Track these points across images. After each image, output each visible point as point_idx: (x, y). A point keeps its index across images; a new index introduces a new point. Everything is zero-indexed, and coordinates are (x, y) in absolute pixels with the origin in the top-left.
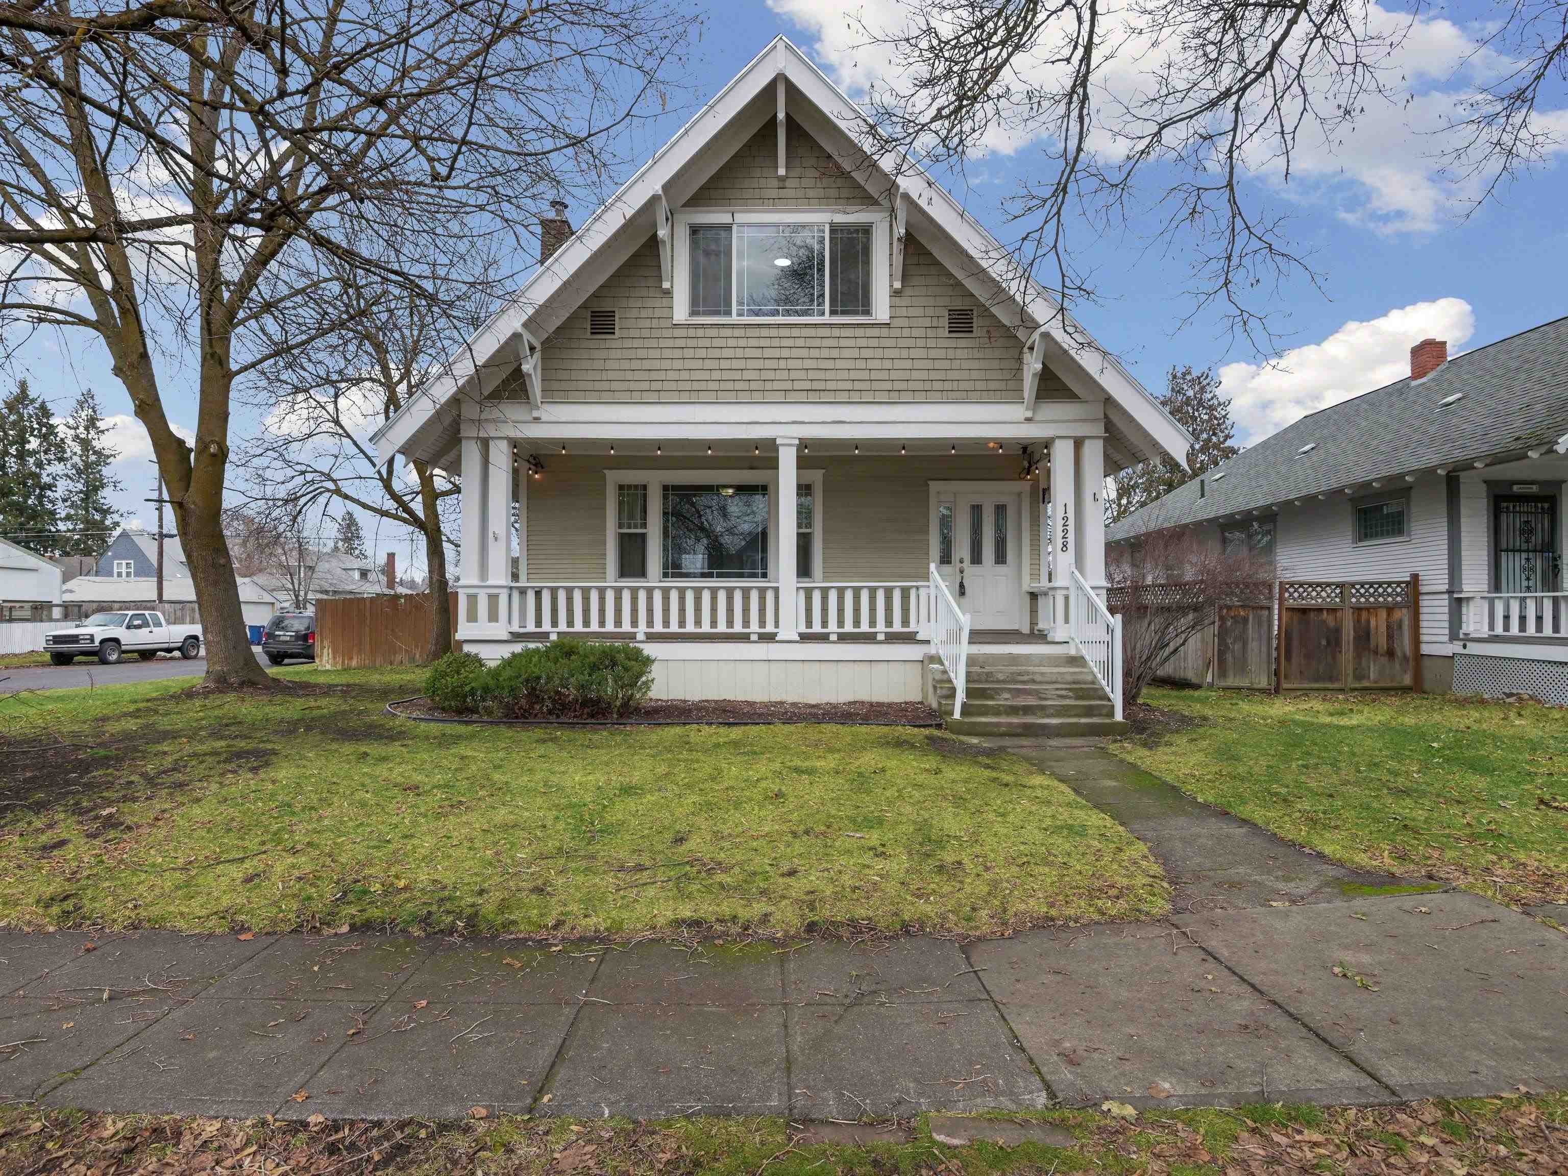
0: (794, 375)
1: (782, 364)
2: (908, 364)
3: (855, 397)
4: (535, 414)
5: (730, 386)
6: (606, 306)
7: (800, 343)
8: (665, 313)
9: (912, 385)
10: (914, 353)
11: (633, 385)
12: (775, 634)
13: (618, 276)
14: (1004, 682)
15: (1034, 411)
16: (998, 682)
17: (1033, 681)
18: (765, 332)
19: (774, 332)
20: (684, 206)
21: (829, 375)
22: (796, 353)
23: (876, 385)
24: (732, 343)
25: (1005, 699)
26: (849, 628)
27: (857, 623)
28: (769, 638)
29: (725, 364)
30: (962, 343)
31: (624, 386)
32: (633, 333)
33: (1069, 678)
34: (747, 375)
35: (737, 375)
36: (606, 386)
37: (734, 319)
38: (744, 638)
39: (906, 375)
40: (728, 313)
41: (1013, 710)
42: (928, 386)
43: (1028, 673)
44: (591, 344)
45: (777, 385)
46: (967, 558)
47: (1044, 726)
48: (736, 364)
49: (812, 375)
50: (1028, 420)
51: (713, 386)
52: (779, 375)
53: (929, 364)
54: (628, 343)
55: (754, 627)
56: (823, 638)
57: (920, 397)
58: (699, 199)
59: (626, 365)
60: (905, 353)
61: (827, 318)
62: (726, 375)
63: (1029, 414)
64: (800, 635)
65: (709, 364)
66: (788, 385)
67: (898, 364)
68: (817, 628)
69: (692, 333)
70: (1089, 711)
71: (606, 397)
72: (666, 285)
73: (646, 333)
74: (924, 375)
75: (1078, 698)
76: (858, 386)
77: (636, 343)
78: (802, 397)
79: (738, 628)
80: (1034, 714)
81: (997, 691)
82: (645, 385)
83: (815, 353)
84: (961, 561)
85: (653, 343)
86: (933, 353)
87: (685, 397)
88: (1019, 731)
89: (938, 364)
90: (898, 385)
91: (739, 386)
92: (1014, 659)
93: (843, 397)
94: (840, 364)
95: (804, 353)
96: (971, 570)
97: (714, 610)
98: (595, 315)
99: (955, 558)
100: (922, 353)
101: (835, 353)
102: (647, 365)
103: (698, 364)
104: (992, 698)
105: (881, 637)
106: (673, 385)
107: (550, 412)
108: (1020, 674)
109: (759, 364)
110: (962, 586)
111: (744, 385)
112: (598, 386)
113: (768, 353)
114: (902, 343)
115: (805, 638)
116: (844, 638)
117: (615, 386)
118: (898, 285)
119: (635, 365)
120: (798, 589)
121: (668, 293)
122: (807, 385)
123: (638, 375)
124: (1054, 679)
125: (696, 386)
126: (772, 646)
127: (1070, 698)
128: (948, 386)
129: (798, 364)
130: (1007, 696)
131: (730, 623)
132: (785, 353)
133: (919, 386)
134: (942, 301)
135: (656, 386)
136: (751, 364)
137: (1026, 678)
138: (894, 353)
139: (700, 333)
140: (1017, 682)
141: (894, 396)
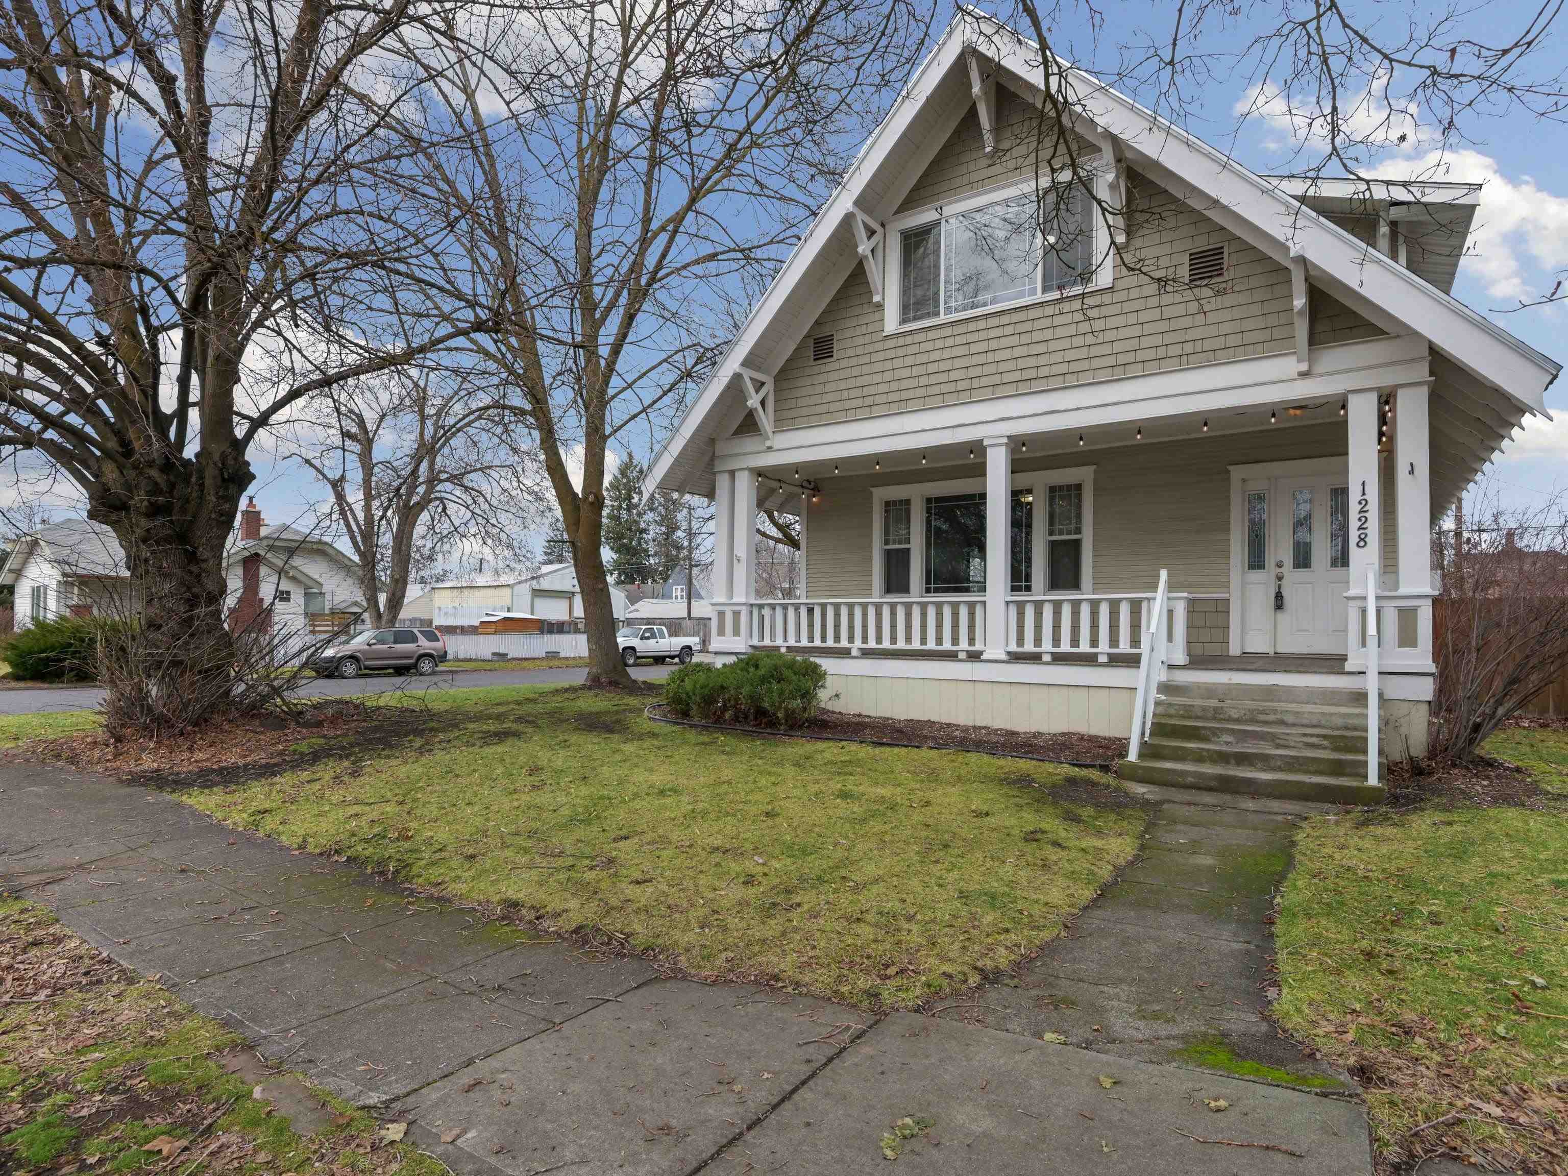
0: (1002, 367)
1: (991, 357)
2: (1137, 331)
3: (1071, 380)
4: (768, 444)
5: (936, 390)
6: (826, 331)
7: (1010, 330)
8: (877, 326)
9: (1141, 356)
10: (1143, 317)
11: (849, 404)
12: (981, 653)
13: (836, 300)
14: (1238, 721)
15: (1311, 361)
16: (1230, 720)
17: (1282, 723)
18: (972, 326)
19: (982, 324)
20: (897, 212)
21: (1042, 360)
22: (1005, 342)
23: (1096, 363)
24: (939, 344)
25: (1224, 744)
26: (1065, 647)
27: (1075, 642)
28: (975, 656)
29: (932, 368)
30: (1208, 291)
31: (839, 406)
32: (851, 352)
33: (1340, 722)
34: (954, 375)
35: (943, 378)
36: (824, 408)
37: (943, 318)
38: (951, 656)
39: (1134, 344)
40: (937, 314)
41: (1223, 758)
42: (1161, 352)
43: (1275, 711)
44: (816, 370)
45: (985, 381)
46: (1288, 561)
47: (1249, 782)
48: (943, 366)
49: (1021, 364)
50: (1304, 375)
51: (920, 392)
52: (988, 369)
53: (1163, 326)
54: (844, 363)
55: (964, 645)
56: (1035, 658)
57: (1152, 367)
58: (910, 203)
59: (843, 385)
60: (1132, 319)
61: (1039, 297)
62: (934, 379)
63: (1304, 367)
64: (1009, 653)
65: (916, 371)
66: (996, 379)
67: (1123, 333)
68: (1029, 647)
69: (901, 341)
70: (1338, 768)
71: (825, 419)
72: (876, 298)
73: (860, 351)
74: (1157, 340)
75: (1336, 749)
76: (1074, 367)
77: (854, 362)
79: (947, 645)
80: (1252, 765)
81: (1215, 732)
82: (858, 403)
83: (1025, 339)
84: (1280, 565)
85: (865, 359)
86: (1168, 312)
87: (894, 409)
88: (1213, 784)
89: (1174, 324)
90: (1122, 359)
91: (945, 388)
92: (1270, 692)
93: (1057, 382)
94: (1053, 346)
95: (1013, 341)
96: (1293, 578)
97: (924, 626)
98: (817, 342)
99: (1270, 560)
100: (1156, 314)
101: (1048, 335)
102: (861, 381)
103: (906, 373)
104: (1206, 739)
105: (1103, 659)
106: (883, 399)
107: (780, 440)
108: (1263, 712)
109: (967, 362)
110: (1279, 597)
111: (951, 387)
112: (819, 409)
113: (975, 348)
114: (1127, 307)
115: (1016, 658)
116: (1059, 659)
117: (833, 407)
118: (1121, 239)
119: (851, 383)
120: (1007, 603)
121: (880, 306)
122: (1017, 376)
123: (853, 394)
124: (1315, 722)
125: (905, 395)
126: (977, 666)
127: (1325, 748)
128: (1189, 348)
129: (1006, 354)
130: (1230, 739)
131: (939, 641)
132: (994, 345)
133: (1151, 354)
134: (1178, 246)
135: (869, 401)
136: (958, 363)
137: (1271, 717)
138: (1120, 321)
139: (909, 340)
140: (1257, 722)
141: (1119, 372)
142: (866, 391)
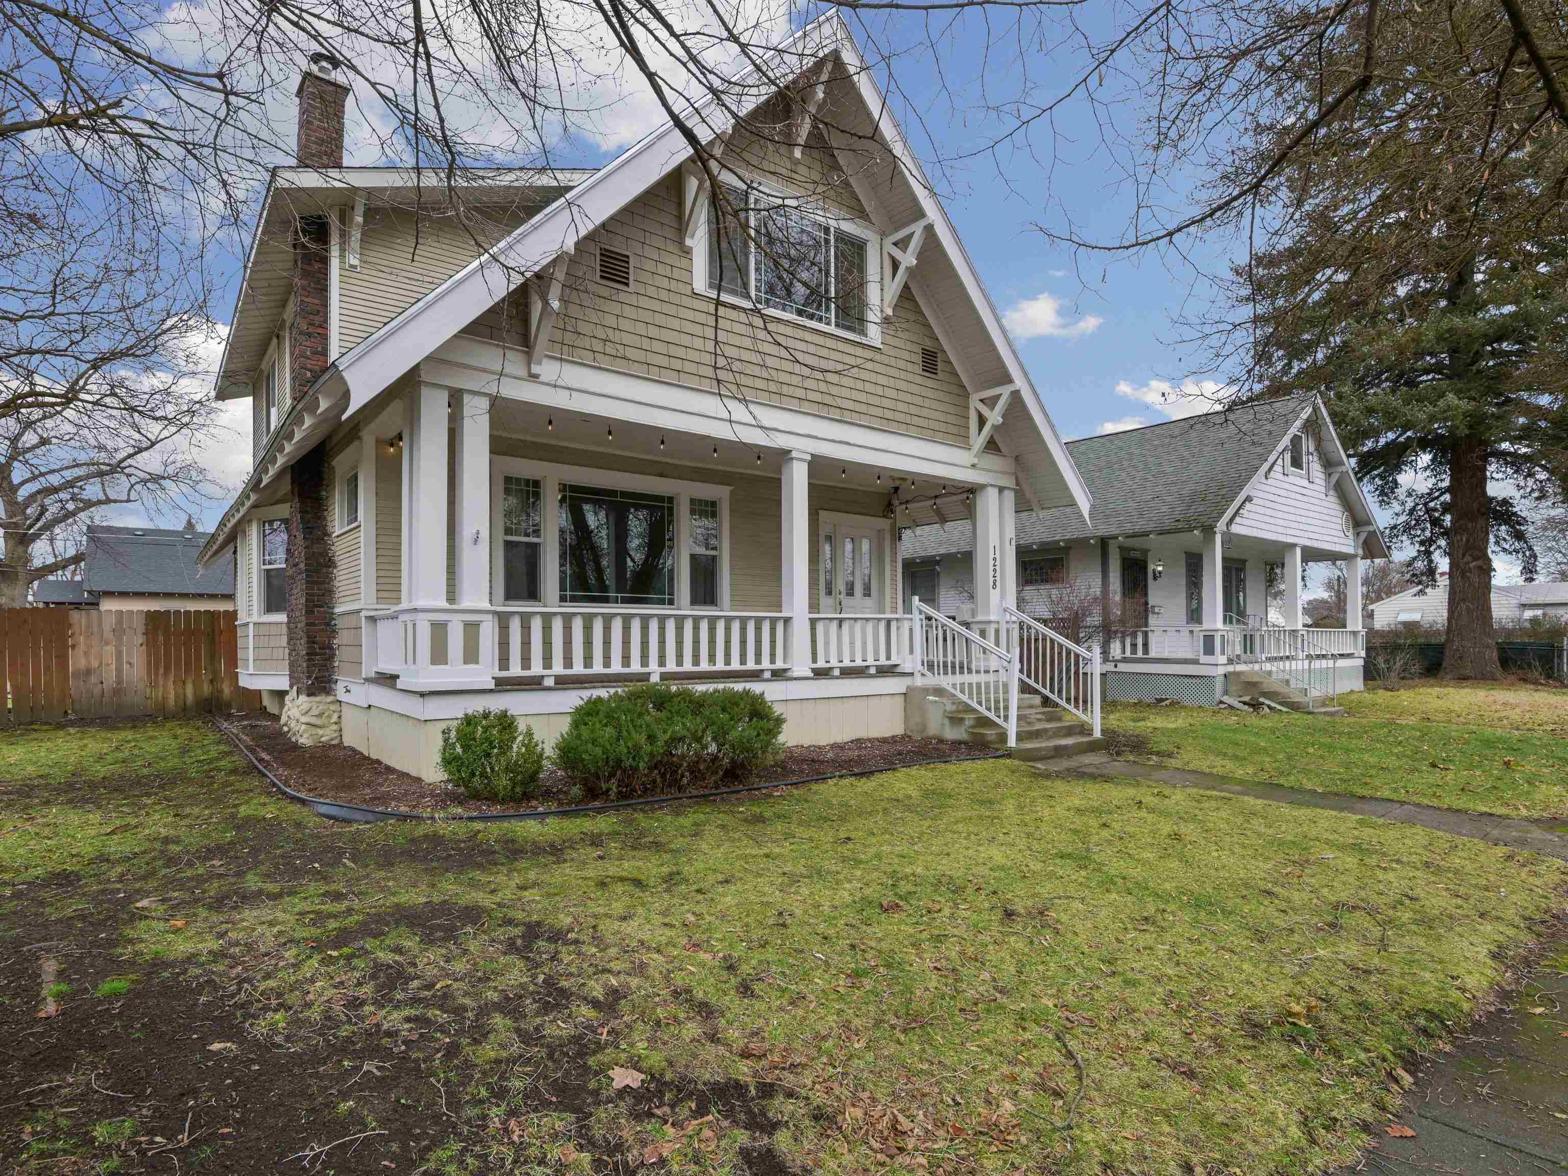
0: (807, 383)
1: (797, 368)
2: (894, 394)
4: (534, 370)
5: (749, 381)
6: (619, 247)
7: (811, 349)
8: (684, 275)
9: (897, 416)
10: (899, 384)
11: (650, 358)
15: (979, 460)
18: (781, 328)
19: (791, 332)
22: (808, 359)
23: (871, 409)
24: (752, 332)
26: (847, 662)
27: (853, 656)
28: (782, 675)
29: (745, 355)
30: (930, 383)
31: (640, 356)
32: (649, 291)
34: (766, 373)
35: (756, 371)
38: (759, 676)
39: (891, 403)
40: (747, 297)
44: (602, 291)
46: (843, 590)
48: (755, 358)
50: (973, 466)
51: (733, 377)
52: (794, 380)
53: (909, 398)
54: (644, 302)
55: (766, 664)
56: (828, 673)
57: (903, 429)
59: (642, 329)
60: (892, 382)
61: (832, 329)
62: (746, 368)
63: (976, 461)
64: (813, 670)
65: (729, 351)
67: (887, 392)
68: (821, 662)
69: (712, 308)
70: (1070, 731)
72: (687, 242)
73: (663, 296)
74: (906, 408)
76: (858, 407)
77: (653, 305)
78: (814, 409)
79: (751, 665)
82: (664, 361)
83: (823, 364)
84: (840, 593)
85: (672, 310)
86: (911, 388)
89: (915, 399)
90: (887, 414)
91: (758, 383)
93: (846, 416)
94: (843, 381)
95: (815, 361)
96: (847, 601)
97: (727, 642)
98: (604, 254)
99: (836, 589)
100: (904, 385)
101: (840, 368)
102: (665, 335)
105: (871, 670)
106: (693, 368)
109: (777, 363)
111: (764, 385)
113: (784, 353)
114: (890, 371)
116: (845, 673)
118: (889, 314)
119: (653, 332)
121: (687, 253)
122: (818, 397)
123: (656, 347)
125: (717, 373)
126: (789, 684)
129: (810, 372)
131: (743, 658)
132: (799, 357)
133: (902, 417)
134: (918, 340)
135: (676, 365)
136: (769, 361)
138: (884, 380)
139: (720, 311)
141: (884, 424)
142: (673, 350)
